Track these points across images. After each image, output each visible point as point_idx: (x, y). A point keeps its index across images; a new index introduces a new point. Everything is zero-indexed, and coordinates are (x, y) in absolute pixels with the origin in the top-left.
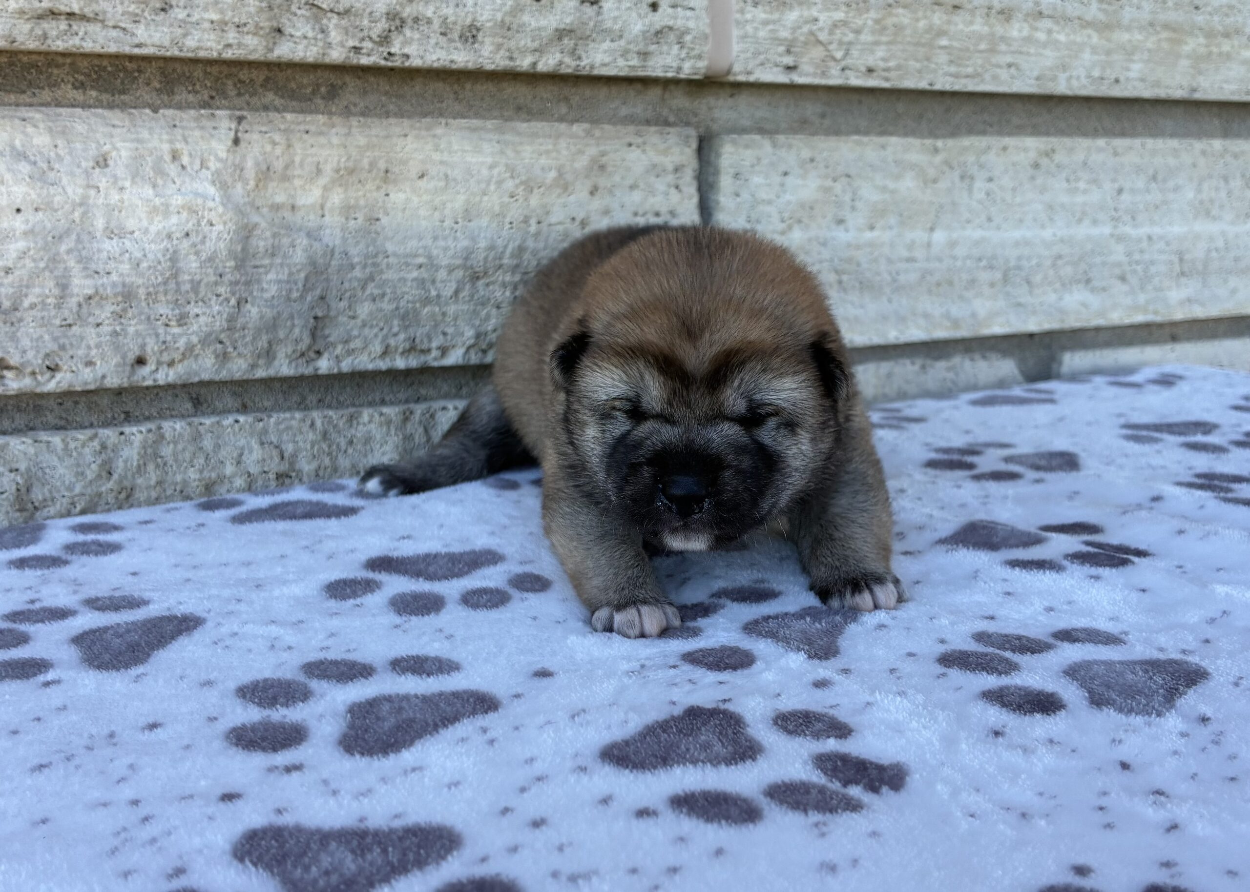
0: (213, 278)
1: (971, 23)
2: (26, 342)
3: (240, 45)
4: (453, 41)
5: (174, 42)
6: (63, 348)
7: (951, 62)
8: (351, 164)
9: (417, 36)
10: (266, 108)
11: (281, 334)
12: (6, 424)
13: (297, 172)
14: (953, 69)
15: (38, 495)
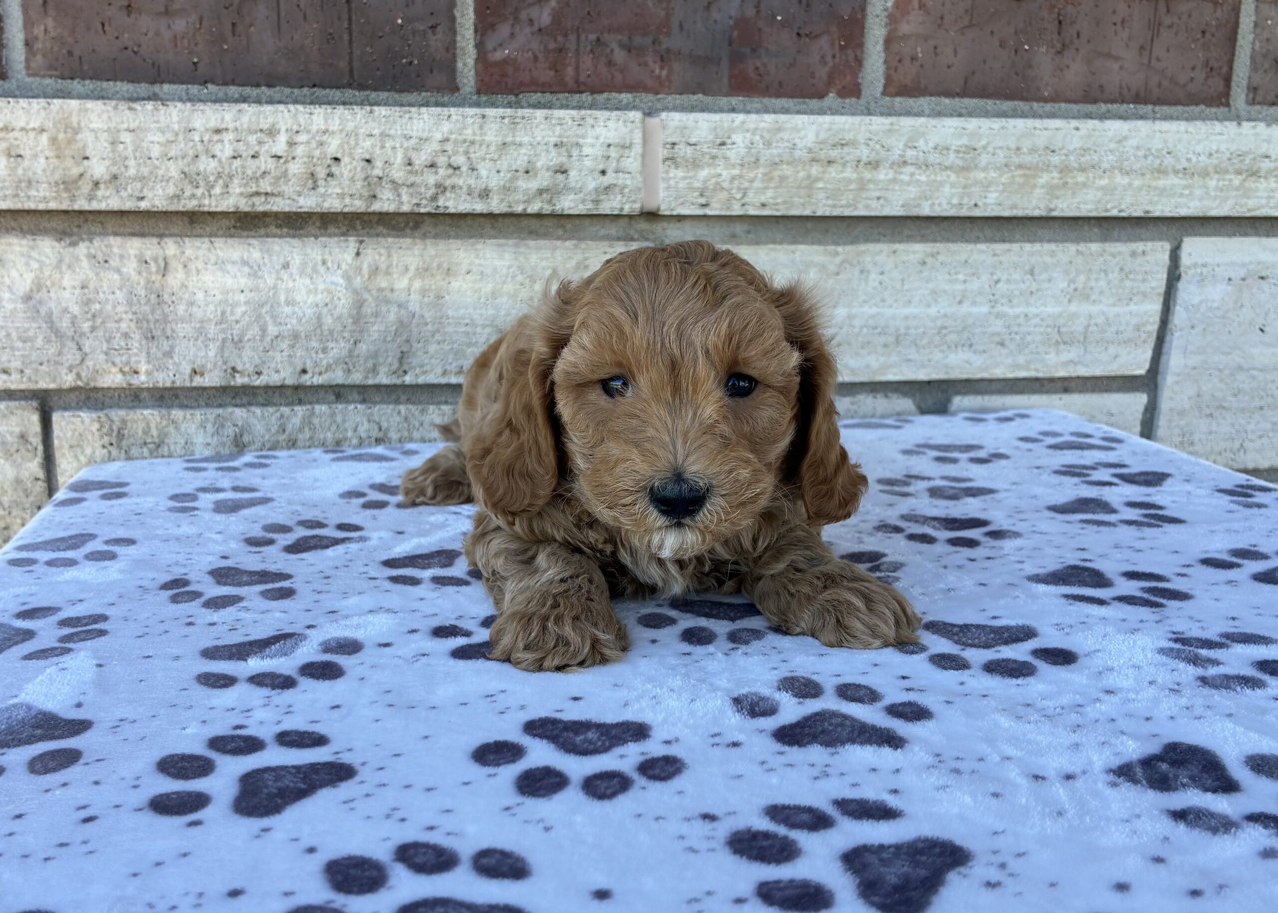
0: (340, 328)
1: (842, 172)
2: (246, 359)
5: (317, 205)
6: (264, 362)
7: (828, 198)
8: (425, 266)
9: (453, 196)
10: (378, 235)
11: (381, 360)
12: (238, 401)
14: (830, 202)
15: (246, 438)
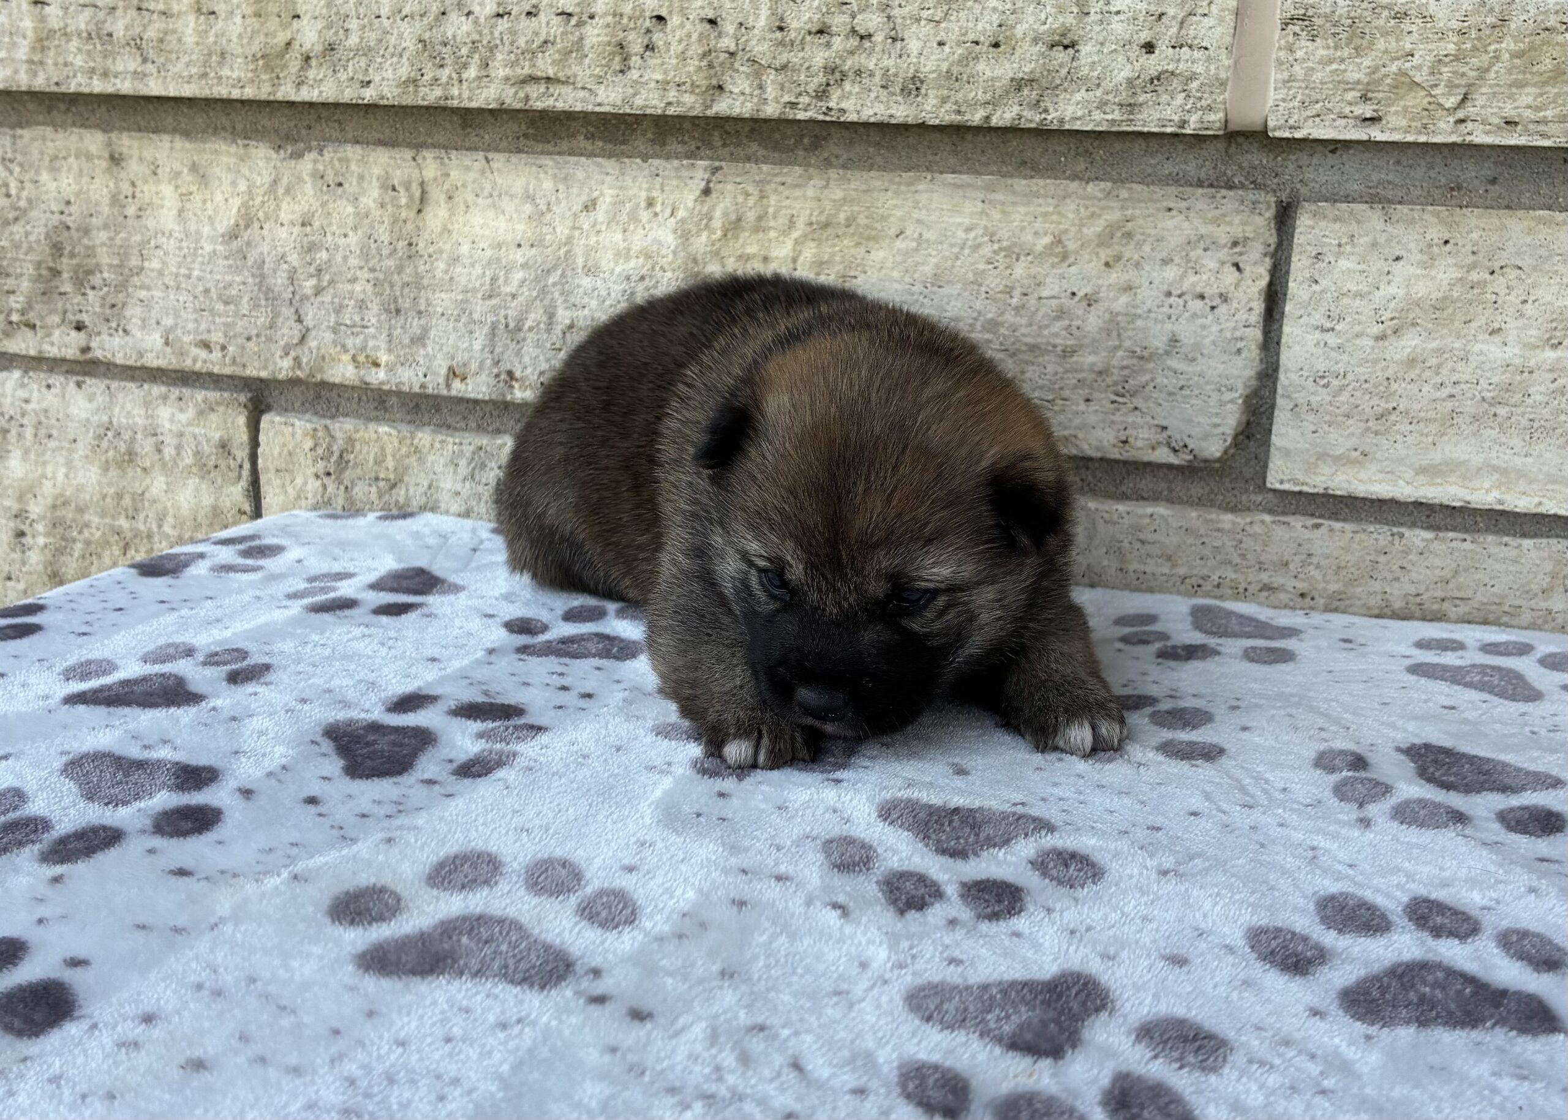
3: (678, 103)
4: (894, 94)
13: (772, 224)
